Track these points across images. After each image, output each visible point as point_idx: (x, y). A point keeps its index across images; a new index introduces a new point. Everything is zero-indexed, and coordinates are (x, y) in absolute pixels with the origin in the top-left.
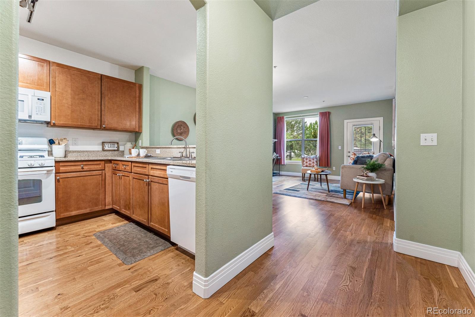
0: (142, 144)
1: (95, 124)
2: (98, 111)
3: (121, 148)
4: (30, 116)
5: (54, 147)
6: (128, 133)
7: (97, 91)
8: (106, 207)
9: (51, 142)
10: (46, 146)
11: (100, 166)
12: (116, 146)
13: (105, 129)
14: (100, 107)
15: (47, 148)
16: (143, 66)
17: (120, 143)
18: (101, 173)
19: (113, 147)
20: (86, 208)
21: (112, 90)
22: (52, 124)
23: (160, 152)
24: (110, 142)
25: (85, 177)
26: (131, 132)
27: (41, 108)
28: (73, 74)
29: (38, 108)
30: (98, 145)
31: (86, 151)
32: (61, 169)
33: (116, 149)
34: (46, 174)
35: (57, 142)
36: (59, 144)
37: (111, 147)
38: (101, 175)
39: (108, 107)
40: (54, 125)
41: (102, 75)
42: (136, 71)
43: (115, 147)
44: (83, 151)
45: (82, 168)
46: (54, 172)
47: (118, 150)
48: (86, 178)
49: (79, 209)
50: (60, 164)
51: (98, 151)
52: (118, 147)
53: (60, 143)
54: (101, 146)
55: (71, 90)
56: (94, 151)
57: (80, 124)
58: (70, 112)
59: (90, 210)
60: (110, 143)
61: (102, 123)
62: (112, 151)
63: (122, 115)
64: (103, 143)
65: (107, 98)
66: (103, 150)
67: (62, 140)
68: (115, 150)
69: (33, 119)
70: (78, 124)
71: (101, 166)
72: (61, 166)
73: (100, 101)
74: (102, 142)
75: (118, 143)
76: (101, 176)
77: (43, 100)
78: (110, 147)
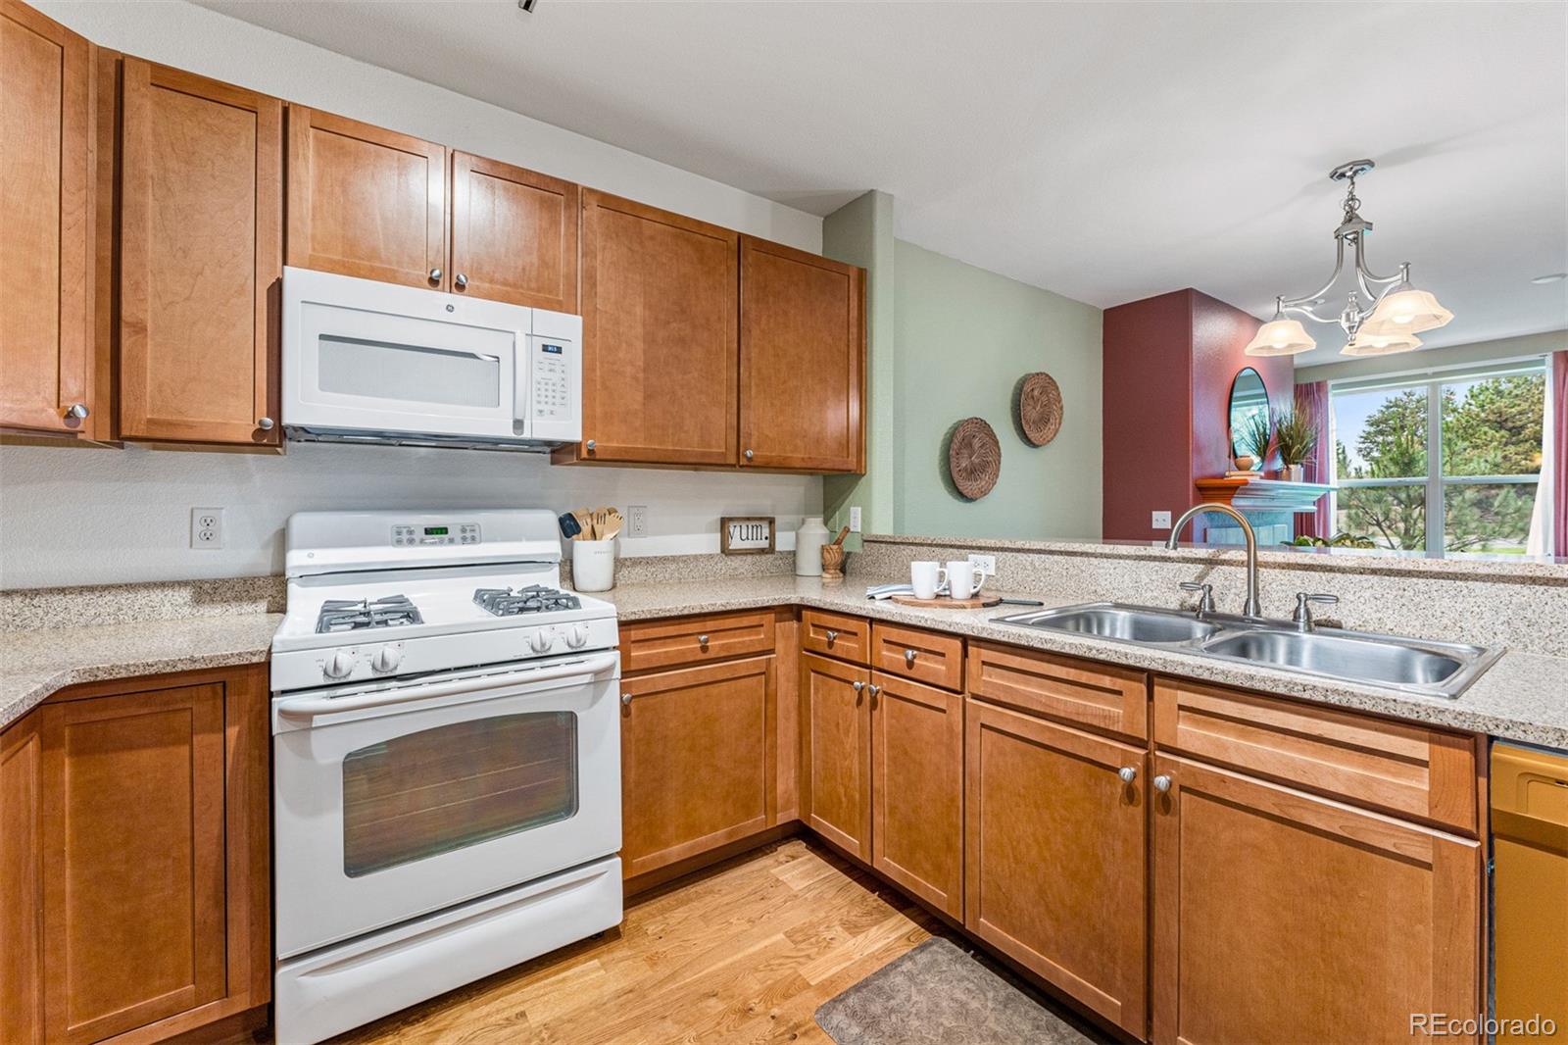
0: (866, 520)
1: (719, 445)
2: (729, 388)
3: (784, 541)
4: (518, 424)
5: (582, 547)
6: (802, 477)
7: (727, 305)
8: (779, 815)
9: (569, 527)
10: (553, 547)
11: (758, 634)
12: (766, 532)
13: (752, 466)
14: (736, 375)
15: (556, 554)
16: (872, 191)
17: (778, 522)
18: (764, 665)
19: (755, 538)
20: (714, 829)
21: (771, 299)
22: (584, 454)
23: (998, 568)
24: (748, 519)
25: (710, 686)
26: (811, 474)
27: (554, 385)
28: (652, 238)
29: (543, 387)
30: (709, 531)
31: (674, 559)
32: (632, 654)
33: (765, 544)
34: (592, 686)
35: (586, 529)
36: (594, 535)
37: (750, 537)
38: (764, 673)
39: (759, 370)
40: (593, 458)
41: (740, 236)
42: (826, 218)
43: (763, 538)
44: (664, 560)
45: (704, 649)
46: (617, 673)
47: (771, 550)
48: (714, 690)
49: (691, 830)
50: (633, 632)
51: (711, 556)
52: (772, 538)
53: (598, 529)
54: (719, 535)
55: (644, 308)
56: (696, 557)
57: (671, 448)
58: (639, 397)
59: (730, 835)
60: (747, 523)
61: (741, 439)
62: (752, 554)
63: (803, 403)
64: (724, 522)
65: (756, 332)
66: (726, 551)
67: (601, 517)
68: (762, 551)
69: (526, 435)
70: (667, 450)
71: (762, 636)
72: (634, 642)
73: (736, 345)
74: (719, 516)
75: (771, 522)
76: (763, 676)
77: (559, 350)
78: (748, 538)
